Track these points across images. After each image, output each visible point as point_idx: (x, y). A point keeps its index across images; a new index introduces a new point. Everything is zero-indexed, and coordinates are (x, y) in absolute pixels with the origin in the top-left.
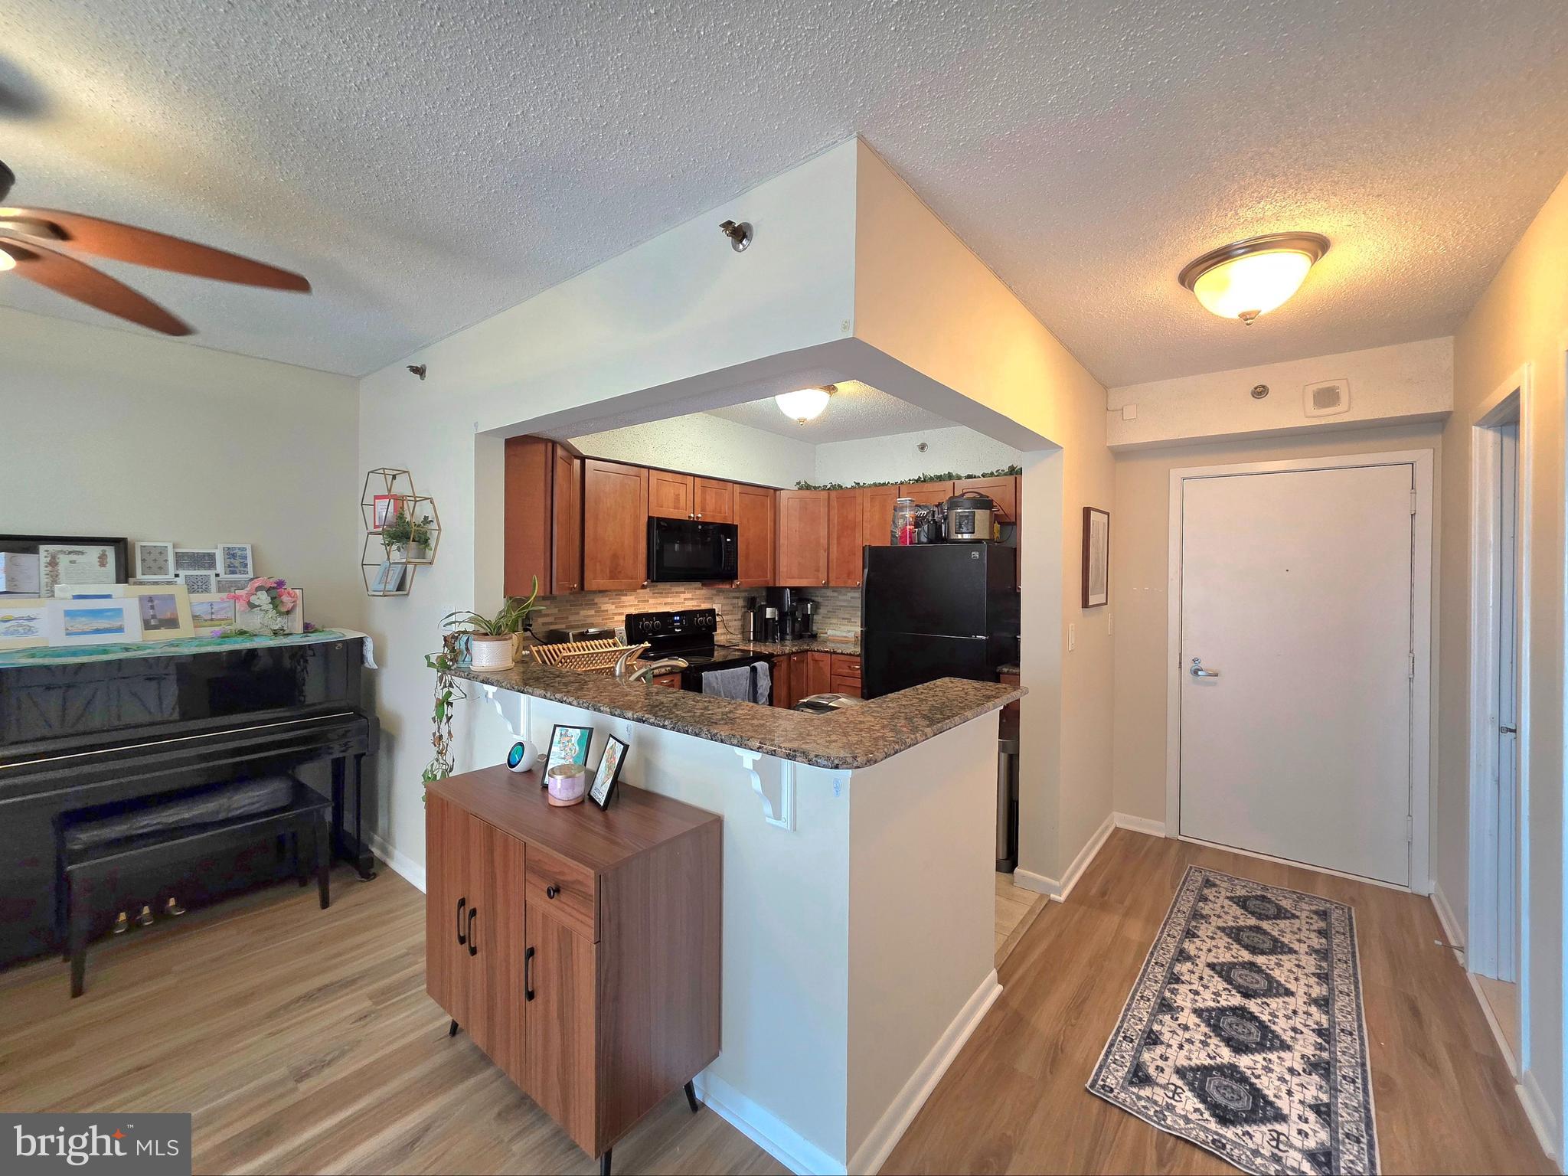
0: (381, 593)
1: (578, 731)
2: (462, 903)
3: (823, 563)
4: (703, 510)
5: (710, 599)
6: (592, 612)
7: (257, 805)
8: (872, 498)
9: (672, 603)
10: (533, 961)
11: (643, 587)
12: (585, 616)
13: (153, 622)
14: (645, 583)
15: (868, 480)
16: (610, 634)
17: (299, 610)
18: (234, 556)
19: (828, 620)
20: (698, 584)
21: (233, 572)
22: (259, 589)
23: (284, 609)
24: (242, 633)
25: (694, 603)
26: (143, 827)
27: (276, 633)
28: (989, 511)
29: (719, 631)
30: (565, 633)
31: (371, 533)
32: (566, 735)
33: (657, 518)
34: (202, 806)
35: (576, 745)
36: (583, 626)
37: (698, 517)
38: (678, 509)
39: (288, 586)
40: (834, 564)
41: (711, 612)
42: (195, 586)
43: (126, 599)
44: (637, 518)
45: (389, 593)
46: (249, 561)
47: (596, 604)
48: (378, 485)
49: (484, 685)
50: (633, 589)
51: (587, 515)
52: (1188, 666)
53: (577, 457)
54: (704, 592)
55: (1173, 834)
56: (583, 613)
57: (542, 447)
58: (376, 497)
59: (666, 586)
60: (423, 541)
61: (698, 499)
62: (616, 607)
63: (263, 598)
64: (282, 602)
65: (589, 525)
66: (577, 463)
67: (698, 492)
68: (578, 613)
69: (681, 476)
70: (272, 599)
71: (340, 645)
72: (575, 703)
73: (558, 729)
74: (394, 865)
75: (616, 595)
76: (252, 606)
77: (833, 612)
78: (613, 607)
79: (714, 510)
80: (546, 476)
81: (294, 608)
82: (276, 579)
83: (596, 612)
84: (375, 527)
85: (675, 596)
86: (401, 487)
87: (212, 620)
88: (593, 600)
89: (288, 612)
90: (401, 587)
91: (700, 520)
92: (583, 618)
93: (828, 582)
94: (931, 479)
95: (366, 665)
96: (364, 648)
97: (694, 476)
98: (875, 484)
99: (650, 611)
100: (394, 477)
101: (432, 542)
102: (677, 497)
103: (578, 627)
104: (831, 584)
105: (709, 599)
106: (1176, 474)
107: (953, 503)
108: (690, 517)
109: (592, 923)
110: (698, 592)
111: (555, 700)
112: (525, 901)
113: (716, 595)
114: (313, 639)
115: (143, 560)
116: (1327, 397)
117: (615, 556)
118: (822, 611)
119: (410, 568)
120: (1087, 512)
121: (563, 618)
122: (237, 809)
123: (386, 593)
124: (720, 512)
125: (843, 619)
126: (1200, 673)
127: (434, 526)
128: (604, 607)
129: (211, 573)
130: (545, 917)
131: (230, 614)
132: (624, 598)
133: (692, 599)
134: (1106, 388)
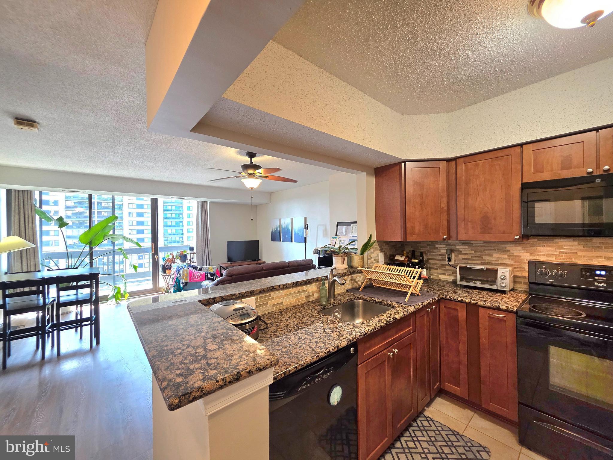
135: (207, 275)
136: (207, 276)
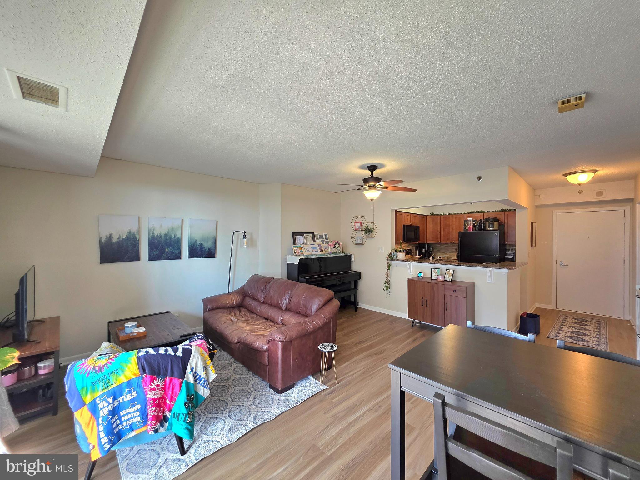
3: (439, 236)
8: (456, 218)
15: (453, 212)
19: (437, 253)
28: (498, 222)
40: (442, 237)
52: (559, 263)
55: (554, 308)
77: (439, 251)
93: (440, 242)
94: (475, 212)
98: (456, 214)
104: (442, 242)
106: (555, 212)
107: (487, 220)
116: (600, 194)
118: (435, 250)
120: (532, 223)
125: (442, 252)
126: (562, 265)
134: (534, 189)
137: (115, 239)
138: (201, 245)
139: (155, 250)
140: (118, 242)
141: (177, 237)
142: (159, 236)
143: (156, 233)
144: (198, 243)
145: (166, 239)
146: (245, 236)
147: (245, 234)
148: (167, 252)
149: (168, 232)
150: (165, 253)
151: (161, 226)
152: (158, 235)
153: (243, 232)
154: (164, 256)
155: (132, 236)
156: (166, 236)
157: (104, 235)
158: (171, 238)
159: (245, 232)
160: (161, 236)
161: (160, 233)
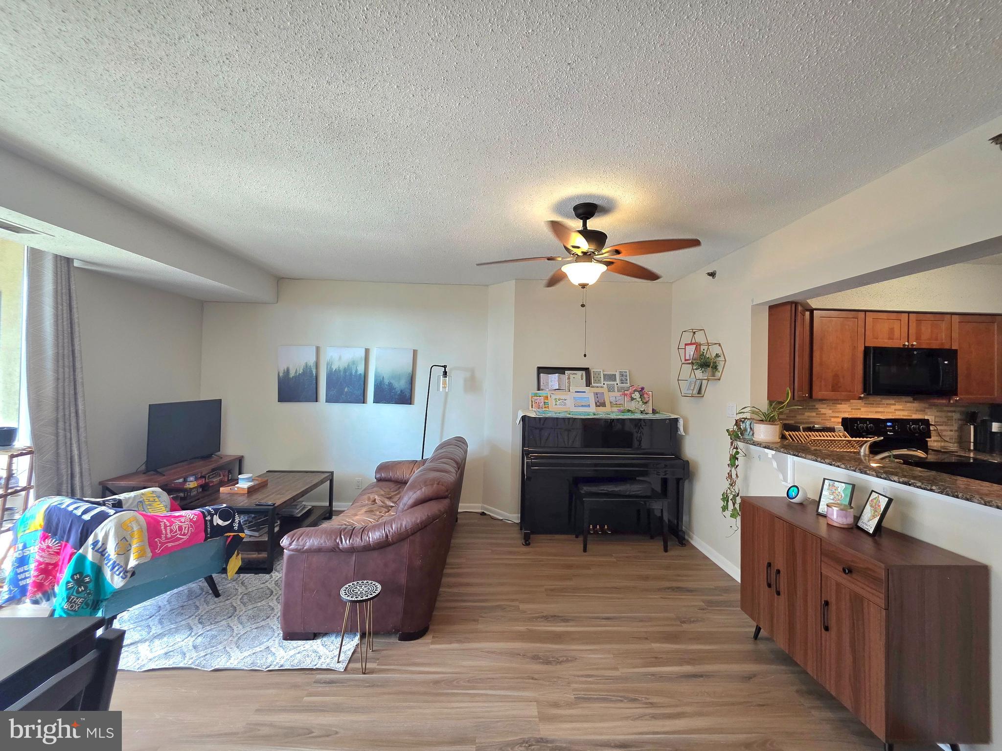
0: (691, 395)
1: (843, 484)
2: (769, 565)
4: (918, 339)
5: (923, 411)
6: (814, 414)
7: (639, 492)
9: (884, 412)
10: (828, 609)
11: (860, 398)
12: (808, 417)
13: (598, 404)
14: (862, 395)
16: (832, 430)
17: (651, 402)
18: (622, 375)
20: (910, 399)
21: (622, 383)
22: (635, 391)
23: (645, 401)
24: (629, 411)
25: (906, 413)
26: (602, 490)
27: (642, 412)
29: (933, 438)
30: (797, 426)
31: (684, 363)
32: (833, 485)
33: (873, 347)
34: (621, 487)
35: (842, 493)
36: (811, 423)
37: (913, 345)
38: (893, 339)
39: (646, 390)
41: (926, 422)
42: (611, 389)
43: (589, 394)
44: (854, 348)
45: (694, 395)
46: (628, 378)
47: (817, 409)
48: (687, 338)
49: (765, 449)
50: (847, 399)
51: (815, 348)
53: (807, 310)
54: (916, 405)
56: (807, 414)
57: (789, 307)
58: (686, 345)
59: (878, 399)
60: (715, 368)
61: (913, 331)
62: (833, 412)
63: (637, 395)
64: (644, 398)
65: (816, 355)
66: (808, 313)
67: (913, 325)
68: (804, 414)
69: (896, 314)
70: (641, 396)
71: (668, 421)
72: (843, 466)
73: (826, 481)
74: (694, 543)
75: (833, 404)
76: (632, 399)
78: (831, 411)
79: (928, 338)
80: (791, 325)
81: (649, 400)
82: (640, 387)
83: (817, 414)
84: (686, 360)
85: (886, 407)
86: (700, 338)
87: (616, 404)
88: (815, 406)
89: (646, 403)
90: (699, 392)
91: (914, 347)
92: (807, 418)
95: (679, 433)
96: (678, 424)
97: (909, 313)
99: (862, 417)
100: (694, 333)
101: (720, 368)
102: (892, 331)
103: (807, 423)
105: (921, 411)
108: (904, 345)
109: (882, 596)
110: (908, 405)
111: (826, 463)
112: (821, 573)
113: (928, 408)
114: (657, 417)
115: (594, 377)
117: (836, 376)
119: (705, 382)
121: (793, 417)
122: (633, 491)
123: (693, 395)
124: (937, 340)
127: (722, 358)
128: (823, 411)
129: (615, 383)
130: (838, 584)
131: (622, 402)
132: (839, 406)
133: (903, 410)
135: (209, 518)
136: (211, 521)
137: (292, 374)
138: (390, 384)
139: (332, 389)
140: (295, 377)
141: (359, 373)
142: (338, 371)
143: (334, 367)
144: (386, 381)
145: (346, 375)
146: (445, 373)
147: (445, 369)
148: (347, 392)
149: (348, 365)
150: (345, 393)
151: (340, 358)
152: (336, 369)
153: (442, 366)
154: (342, 398)
155: (308, 371)
156: (345, 370)
157: (282, 368)
158: (351, 374)
159: (445, 367)
160: (340, 371)
161: (339, 367)
